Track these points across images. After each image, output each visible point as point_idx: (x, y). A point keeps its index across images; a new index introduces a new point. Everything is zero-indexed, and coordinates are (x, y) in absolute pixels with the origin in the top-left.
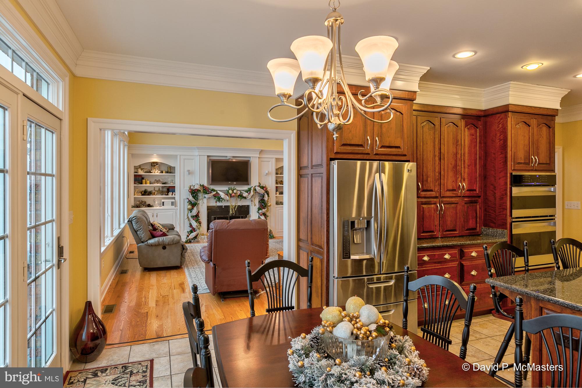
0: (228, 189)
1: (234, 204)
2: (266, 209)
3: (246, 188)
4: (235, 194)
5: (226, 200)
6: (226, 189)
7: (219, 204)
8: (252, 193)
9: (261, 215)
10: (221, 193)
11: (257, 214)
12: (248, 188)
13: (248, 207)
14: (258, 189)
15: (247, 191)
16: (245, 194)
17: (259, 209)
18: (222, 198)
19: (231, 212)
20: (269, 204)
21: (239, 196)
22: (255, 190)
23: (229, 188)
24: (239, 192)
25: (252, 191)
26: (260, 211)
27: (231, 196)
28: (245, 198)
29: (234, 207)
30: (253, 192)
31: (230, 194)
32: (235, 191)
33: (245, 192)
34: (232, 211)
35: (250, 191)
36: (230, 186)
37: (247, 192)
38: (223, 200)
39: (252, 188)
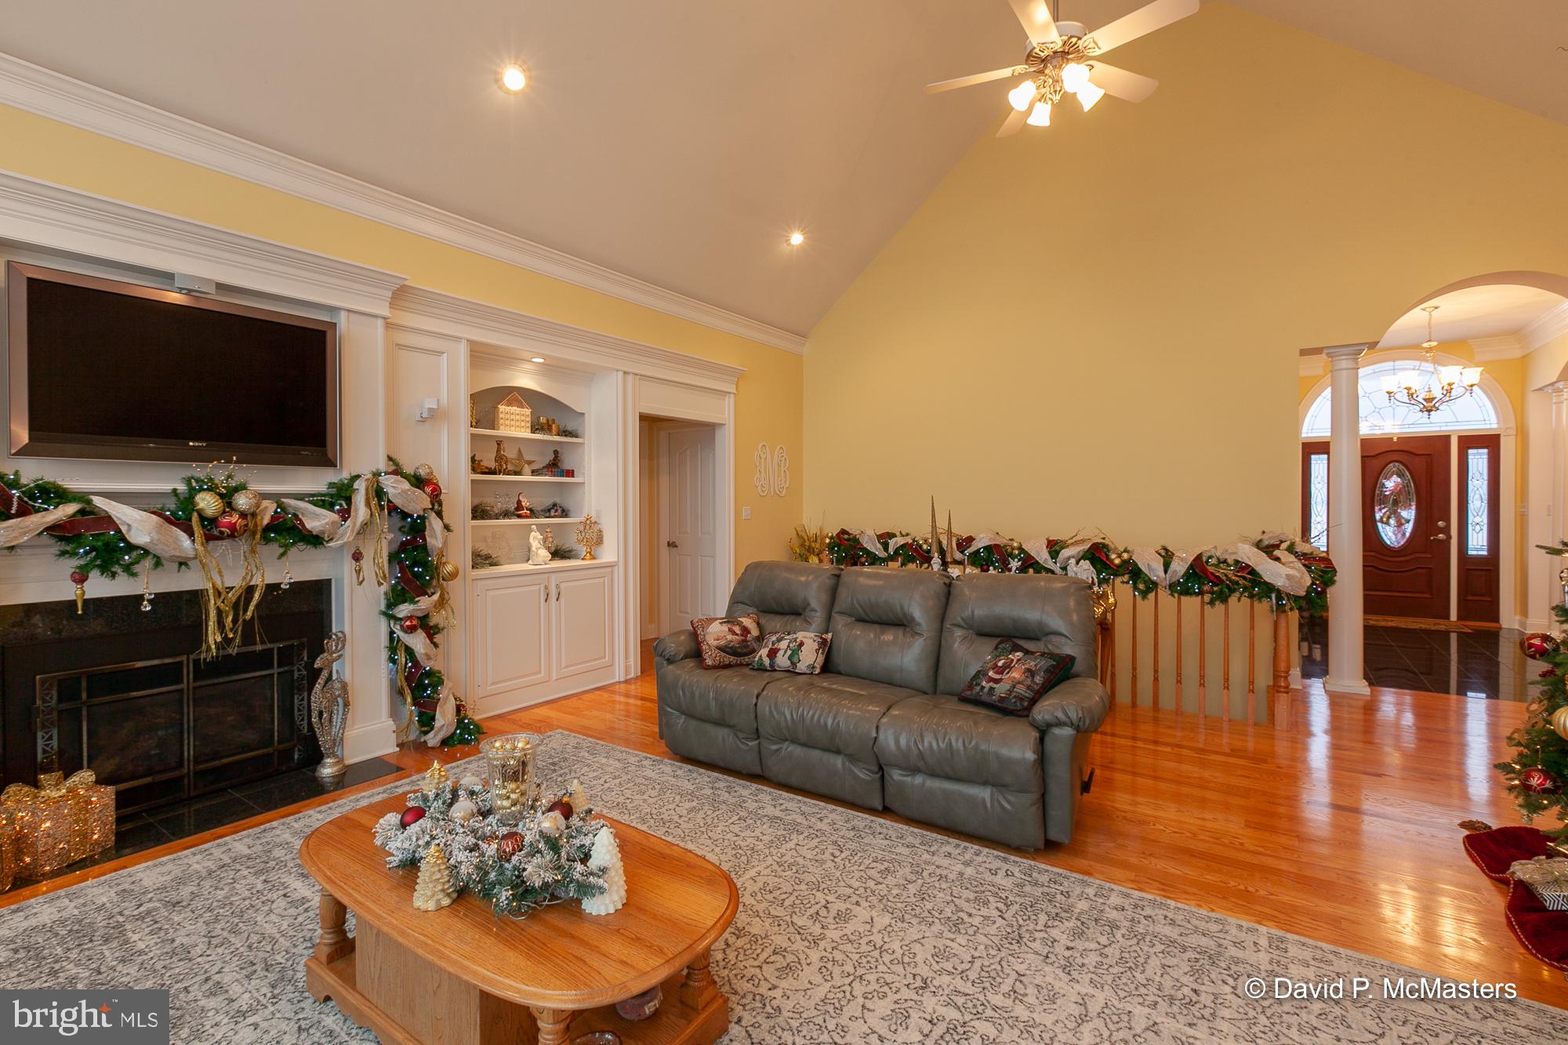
0: (182, 487)
1: (235, 580)
2: (436, 597)
3: (314, 481)
4: (243, 515)
5: (172, 559)
6: (166, 487)
7: (99, 587)
8: (361, 511)
9: (411, 630)
10: (122, 513)
11: (383, 625)
12: (331, 485)
13: (319, 591)
14: (395, 488)
15: (324, 502)
16: (317, 520)
17: (397, 596)
18: (131, 547)
19: (213, 637)
20: (449, 568)
21: (268, 529)
22: (379, 493)
23: (188, 481)
24: (269, 509)
25: (359, 500)
26: (404, 610)
27: (211, 529)
28: (315, 540)
29: (232, 596)
30: (368, 504)
31: (202, 518)
32: (242, 501)
33: (315, 504)
34: (221, 624)
35: (349, 500)
36: (199, 471)
37: (330, 506)
38: (148, 563)
39: (360, 486)
